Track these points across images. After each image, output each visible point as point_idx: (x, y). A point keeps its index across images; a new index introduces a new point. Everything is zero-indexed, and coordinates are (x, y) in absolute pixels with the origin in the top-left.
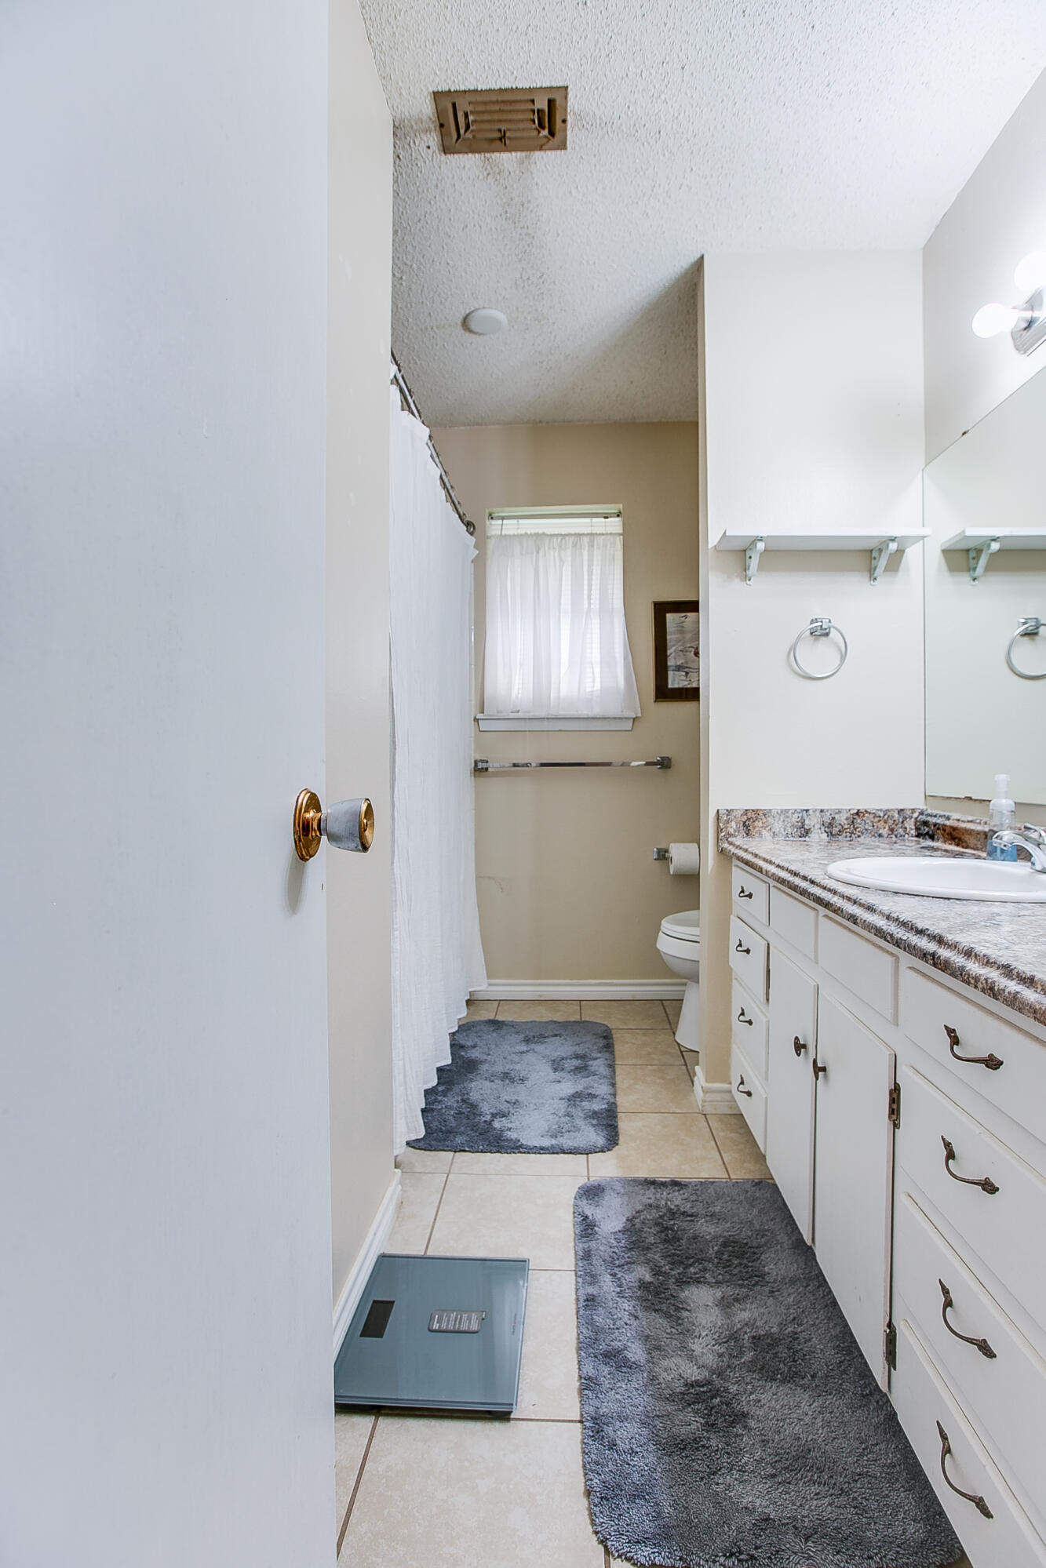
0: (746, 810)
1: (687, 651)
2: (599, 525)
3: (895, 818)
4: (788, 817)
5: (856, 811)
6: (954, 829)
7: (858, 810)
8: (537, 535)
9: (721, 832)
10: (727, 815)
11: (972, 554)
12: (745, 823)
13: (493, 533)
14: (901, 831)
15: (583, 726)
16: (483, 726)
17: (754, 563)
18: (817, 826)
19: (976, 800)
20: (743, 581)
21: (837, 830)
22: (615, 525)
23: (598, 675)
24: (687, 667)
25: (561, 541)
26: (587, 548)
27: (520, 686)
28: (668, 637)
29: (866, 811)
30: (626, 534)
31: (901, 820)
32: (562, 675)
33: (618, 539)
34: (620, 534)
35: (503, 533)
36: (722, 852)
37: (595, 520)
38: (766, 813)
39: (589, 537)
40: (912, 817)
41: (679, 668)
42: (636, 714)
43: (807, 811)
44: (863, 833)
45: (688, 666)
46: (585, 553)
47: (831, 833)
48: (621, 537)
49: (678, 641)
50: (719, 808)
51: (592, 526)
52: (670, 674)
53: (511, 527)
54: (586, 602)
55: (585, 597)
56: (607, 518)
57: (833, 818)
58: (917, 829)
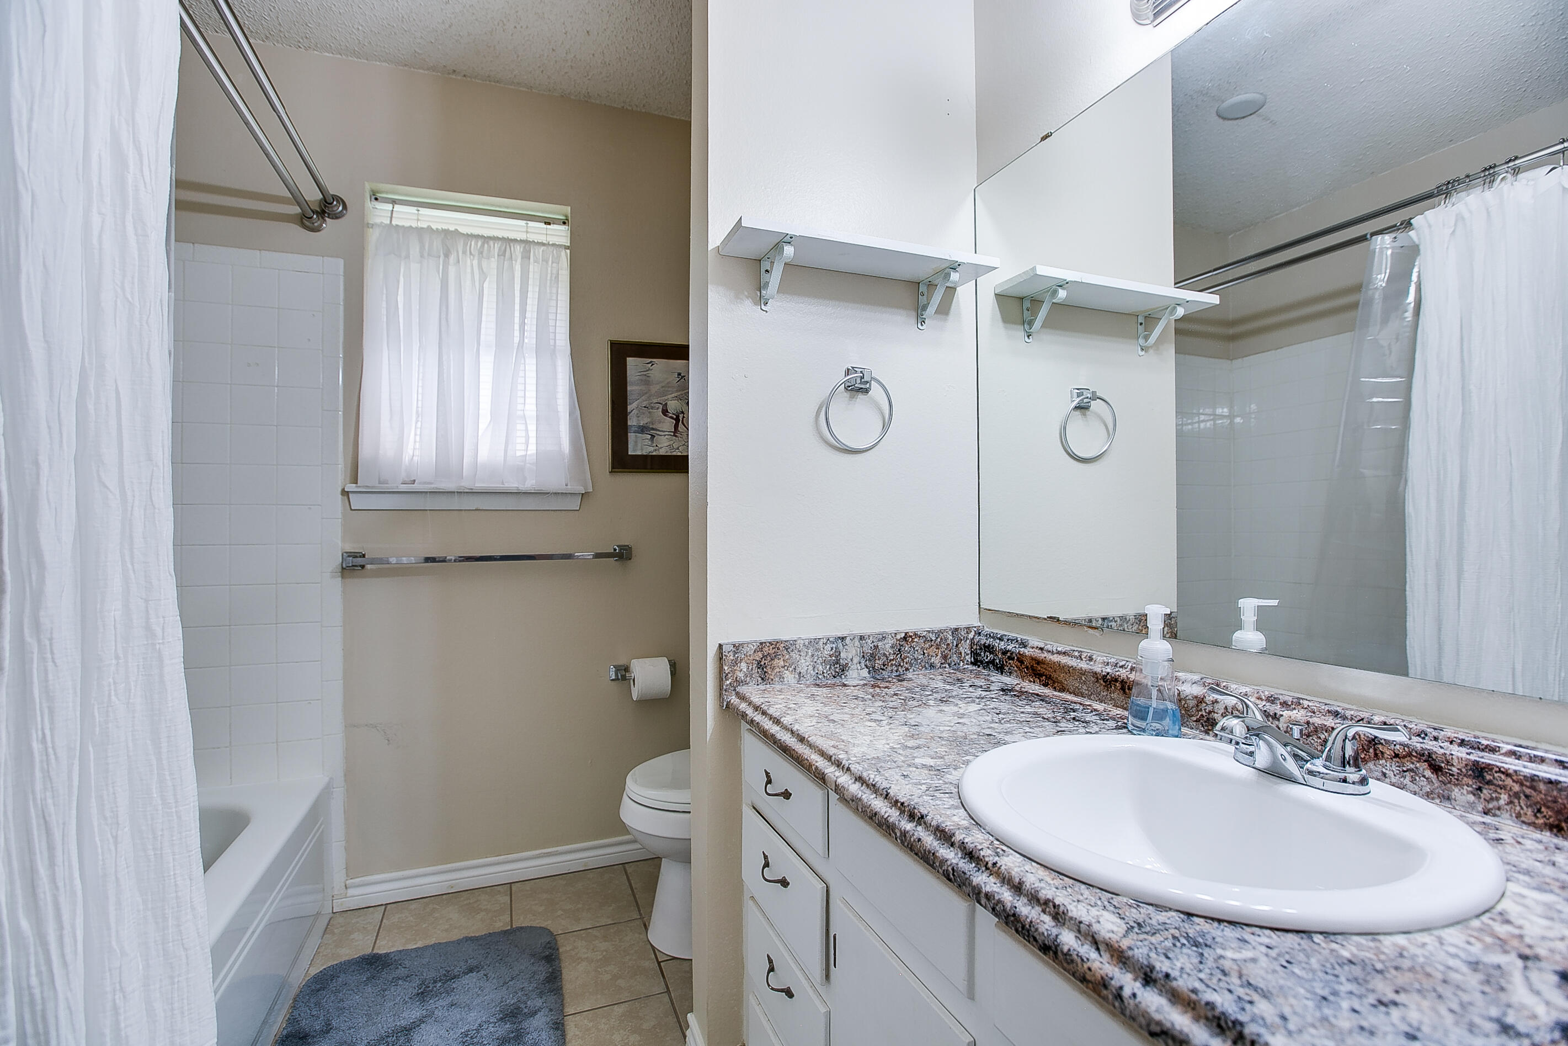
0: (761, 643)
1: (652, 408)
2: (537, 231)
3: (949, 642)
4: (818, 650)
5: (903, 635)
6: (1039, 662)
7: (906, 634)
8: (446, 232)
9: (727, 680)
10: (735, 653)
11: (1027, 304)
12: (759, 662)
13: (378, 220)
14: (955, 658)
15: (510, 503)
16: (356, 502)
17: (775, 278)
18: (856, 660)
19: (1066, 623)
20: (755, 304)
21: (881, 662)
22: (560, 234)
23: (533, 434)
24: (653, 429)
25: (483, 246)
26: (519, 260)
27: (417, 446)
28: (629, 388)
29: (915, 634)
30: (574, 248)
31: (955, 644)
32: (480, 434)
33: (563, 253)
34: (566, 248)
35: (394, 223)
36: (727, 709)
37: (531, 224)
38: (788, 646)
39: (523, 245)
40: (967, 639)
41: (642, 429)
42: (585, 487)
43: (843, 639)
44: (911, 665)
45: (654, 427)
46: (518, 268)
47: (873, 668)
48: (568, 251)
49: (642, 394)
50: (721, 642)
51: (527, 232)
52: (631, 437)
53: (405, 216)
54: (517, 333)
55: (517, 327)
56: (549, 224)
57: (876, 647)
58: (975, 654)
